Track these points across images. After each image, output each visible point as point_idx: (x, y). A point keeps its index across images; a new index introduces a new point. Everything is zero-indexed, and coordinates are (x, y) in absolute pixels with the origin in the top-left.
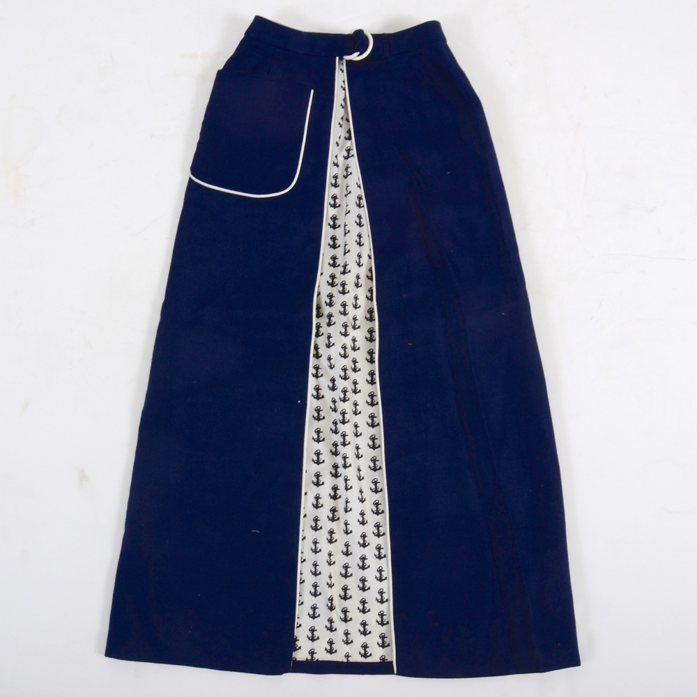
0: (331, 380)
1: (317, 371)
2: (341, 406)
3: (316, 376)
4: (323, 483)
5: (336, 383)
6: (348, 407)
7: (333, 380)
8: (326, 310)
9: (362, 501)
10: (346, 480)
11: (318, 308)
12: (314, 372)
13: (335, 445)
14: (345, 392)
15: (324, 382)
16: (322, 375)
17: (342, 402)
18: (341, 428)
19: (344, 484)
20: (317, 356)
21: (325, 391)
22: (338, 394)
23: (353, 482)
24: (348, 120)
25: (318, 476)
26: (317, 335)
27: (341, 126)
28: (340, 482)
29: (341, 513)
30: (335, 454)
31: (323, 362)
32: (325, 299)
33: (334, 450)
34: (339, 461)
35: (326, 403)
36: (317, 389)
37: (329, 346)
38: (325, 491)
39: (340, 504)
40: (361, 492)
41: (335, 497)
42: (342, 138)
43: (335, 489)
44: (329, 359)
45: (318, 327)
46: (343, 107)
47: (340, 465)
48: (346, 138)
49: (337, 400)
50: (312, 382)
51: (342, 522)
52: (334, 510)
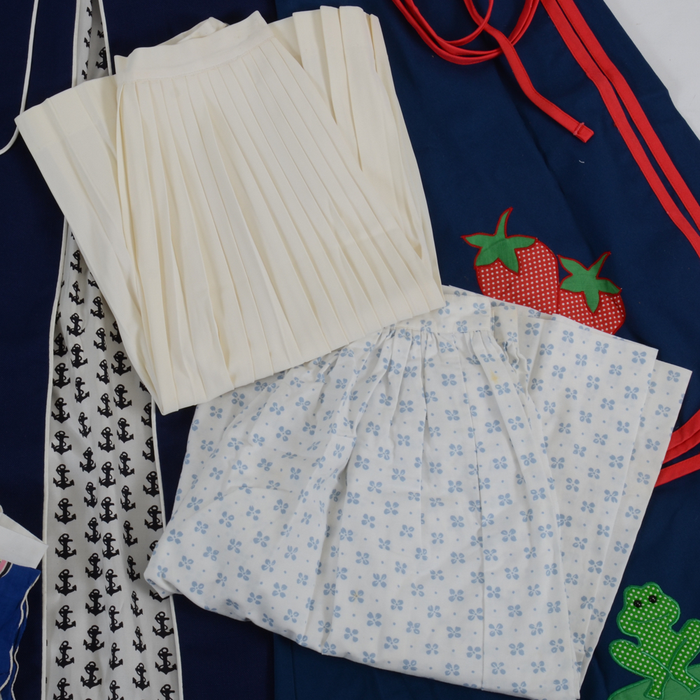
0: (85, 454)
1: (61, 441)
2: (102, 493)
3: (60, 450)
4: (74, 624)
5: (93, 458)
6: (113, 493)
7: (88, 454)
8: (71, 341)
9: (140, 648)
10: (112, 613)
11: (59, 340)
12: (57, 443)
13: (94, 560)
14: (107, 469)
15: (73, 459)
16: (70, 448)
17: (103, 487)
18: (103, 528)
19: (110, 621)
20: (61, 418)
21: (76, 473)
22: (96, 476)
23: (125, 616)
24: (101, 35)
25: (65, 612)
26: (60, 383)
27: (88, 45)
28: (104, 621)
29: (104, 671)
30: (94, 574)
31: (72, 425)
32: (67, 322)
33: (91, 568)
34: (101, 584)
35: (76, 495)
36: (62, 470)
37: (80, 399)
38: (77, 636)
39: (104, 657)
40: (138, 633)
41: (93, 646)
42: (93, 64)
43: (94, 632)
44: (82, 419)
45: (61, 370)
46: (90, 14)
47: (103, 592)
48: (98, 65)
49: (96, 484)
50: (51, 460)
51: (106, 686)
52: (91, 668)
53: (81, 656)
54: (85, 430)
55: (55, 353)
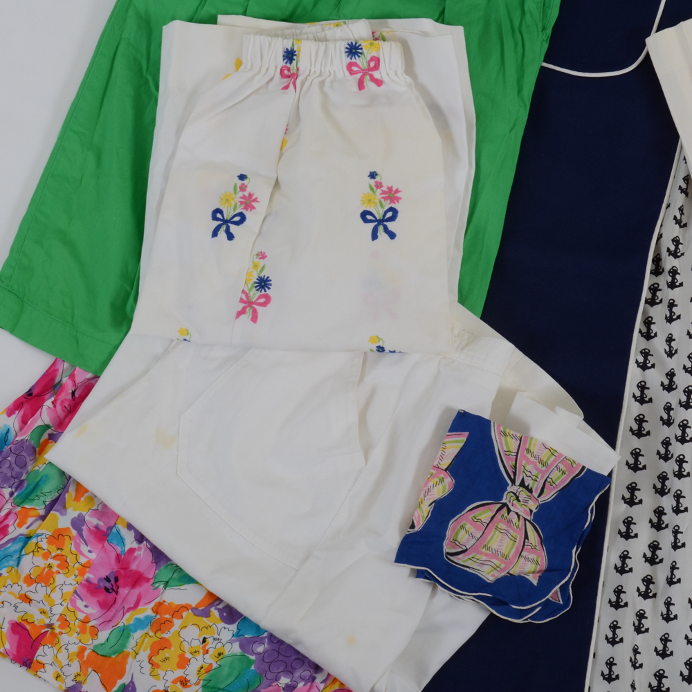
0: (667, 375)
1: (646, 359)
2: (680, 414)
3: (643, 366)
4: (636, 536)
5: (675, 379)
7: (671, 375)
8: (669, 262)
10: (676, 532)
11: (657, 260)
12: (641, 359)
13: (663, 478)
14: (689, 392)
15: (655, 378)
16: (653, 366)
17: (683, 409)
18: (677, 449)
19: (672, 539)
20: (648, 336)
21: (655, 391)
22: (676, 397)
25: (628, 522)
26: (652, 302)
28: (666, 538)
29: (660, 586)
30: (662, 492)
31: (658, 345)
32: (667, 243)
33: (659, 485)
34: (668, 502)
35: (653, 413)
36: (642, 387)
37: (670, 320)
38: (639, 548)
39: (661, 572)
41: (652, 561)
43: (654, 547)
44: (670, 340)
45: (654, 289)
47: (668, 510)
49: (675, 404)
50: (634, 374)
51: (660, 601)
52: (648, 581)
53: (640, 568)
54: (670, 351)
55: (651, 273)
